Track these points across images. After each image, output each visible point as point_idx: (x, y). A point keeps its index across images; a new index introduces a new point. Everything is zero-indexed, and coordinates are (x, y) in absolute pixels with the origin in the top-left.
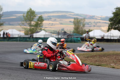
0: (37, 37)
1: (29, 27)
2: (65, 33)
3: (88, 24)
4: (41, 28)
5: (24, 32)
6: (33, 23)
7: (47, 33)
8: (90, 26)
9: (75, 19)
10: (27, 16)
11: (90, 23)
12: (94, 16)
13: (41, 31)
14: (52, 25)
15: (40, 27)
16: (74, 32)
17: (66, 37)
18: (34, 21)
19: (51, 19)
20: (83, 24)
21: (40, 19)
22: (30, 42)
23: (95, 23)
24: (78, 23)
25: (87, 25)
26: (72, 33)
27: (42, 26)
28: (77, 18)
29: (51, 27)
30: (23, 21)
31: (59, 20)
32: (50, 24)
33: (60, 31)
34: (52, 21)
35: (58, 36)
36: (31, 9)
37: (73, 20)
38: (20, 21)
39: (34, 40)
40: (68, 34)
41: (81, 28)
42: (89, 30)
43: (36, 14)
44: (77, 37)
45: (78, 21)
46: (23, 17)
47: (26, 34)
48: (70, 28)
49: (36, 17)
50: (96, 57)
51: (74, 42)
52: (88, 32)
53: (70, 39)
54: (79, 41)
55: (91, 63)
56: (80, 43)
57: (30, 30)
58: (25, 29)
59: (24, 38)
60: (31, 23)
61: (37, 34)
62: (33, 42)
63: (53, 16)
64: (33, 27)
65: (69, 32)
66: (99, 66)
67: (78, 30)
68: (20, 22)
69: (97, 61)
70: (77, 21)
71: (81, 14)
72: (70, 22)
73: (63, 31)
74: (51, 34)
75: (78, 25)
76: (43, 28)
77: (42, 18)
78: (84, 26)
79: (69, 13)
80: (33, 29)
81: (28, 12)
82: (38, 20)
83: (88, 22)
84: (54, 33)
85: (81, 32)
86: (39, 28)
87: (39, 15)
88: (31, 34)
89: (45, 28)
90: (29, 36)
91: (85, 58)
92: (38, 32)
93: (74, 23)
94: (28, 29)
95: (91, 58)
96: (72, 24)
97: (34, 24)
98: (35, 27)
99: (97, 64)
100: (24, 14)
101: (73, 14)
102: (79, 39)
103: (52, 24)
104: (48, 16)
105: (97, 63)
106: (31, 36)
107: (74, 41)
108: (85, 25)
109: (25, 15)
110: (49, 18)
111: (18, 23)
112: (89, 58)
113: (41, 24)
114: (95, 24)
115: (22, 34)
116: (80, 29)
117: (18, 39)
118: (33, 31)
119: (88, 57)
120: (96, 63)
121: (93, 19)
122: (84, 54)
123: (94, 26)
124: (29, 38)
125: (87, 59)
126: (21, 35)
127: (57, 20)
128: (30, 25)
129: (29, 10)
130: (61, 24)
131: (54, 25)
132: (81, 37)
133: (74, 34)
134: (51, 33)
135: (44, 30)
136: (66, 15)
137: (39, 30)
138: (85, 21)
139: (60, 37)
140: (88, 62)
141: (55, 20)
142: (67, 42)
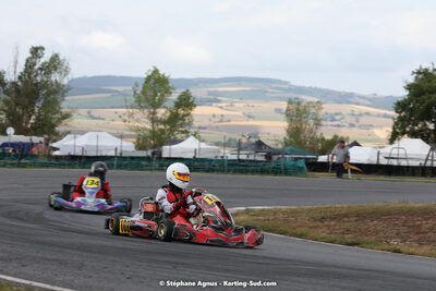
0: (173, 156)
1: (149, 126)
2: (260, 144)
3: (333, 120)
4: (187, 128)
5: (135, 140)
6: (161, 113)
7: (203, 145)
8: (339, 126)
9: (290, 102)
10: (143, 92)
11: (337, 117)
12: (351, 95)
14: (221, 121)
15: (181, 126)
16: (286, 144)
17: (263, 159)
18: (165, 107)
19: (219, 101)
20: (315, 119)
23: (353, 115)
24: (298, 114)
25: (330, 123)
26: (280, 147)
27: (190, 124)
28: (297, 98)
29: (217, 127)
30: (132, 107)
31: (242, 105)
32: (214, 116)
33: (244, 140)
34: (221, 107)
35: (239, 154)
36: (156, 71)
37: (284, 106)
38: (122, 107)
40: (267, 150)
41: (311, 131)
42: (336, 137)
43: (170, 85)
44: (296, 159)
45: (301, 108)
46: (132, 93)
47: (139, 147)
48: (275, 130)
49: (170, 94)
50: (346, 219)
51: (286, 172)
53: (273, 165)
54: (301, 169)
55: (332, 236)
56: (305, 175)
57: (153, 134)
58: (137, 130)
59: (132, 158)
60: (154, 113)
61: (173, 147)
63: (224, 94)
64: (162, 127)
65: (273, 142)
68: (124, 110)
69: (348, 230)
70: (298, 110)
72: (278, 111)
73: (253, 140)
74: (218, 148)
75: (300, 121)
76: (192, 131)
77: (189, 97)
78: (318, 123)
79: (274, 85)
80: (162, 131)
81: (148, 79)
82: (178, 105)
83: (333, 112)
84: (225, 145)
85: (308, 144)
86: (181, 129)
88: (154, 147)
89: (200, 128)
90: (149, 153)
91: (315, 220)
92: (176, 142)
93: (288, 114)
94: (148, 133)
95: (333, 223)
96: (283, 117)
97: (165, 118)
98: (168, 127)
99: (349, 241)
100: (136, 85)
102: (301, 164)
103: (222, 116)
104: (210, 93)
105: (349, 237)
106: (153, 154)
107: (286, 169)
109: (140, 89)
110: (213, 100)
111: (116, 113)
112: (326, 223)
113: (186, 118)
114: (353, 120)
115: (128, 147)
116: (305, 135)
117: (115, 162)
118: (161, 139)
119: (322, 219)
120: (346, 236)
122: (311, 210)
123: (352, 125)
124: (148, 159)
126: (124, 149)
127: (237, 105)
128: (154, 120)
129: (150, 73)
130: (250, 117)
131: (228, 121)
132: (306, 159)
133: (288, 148)
134: (217, 144)
135: (195, 135)
137: (179, 136)
138: (323, 111)
139: (243, 157)
140: (323, 233)
141: (231, 106)
142: (263, 172)
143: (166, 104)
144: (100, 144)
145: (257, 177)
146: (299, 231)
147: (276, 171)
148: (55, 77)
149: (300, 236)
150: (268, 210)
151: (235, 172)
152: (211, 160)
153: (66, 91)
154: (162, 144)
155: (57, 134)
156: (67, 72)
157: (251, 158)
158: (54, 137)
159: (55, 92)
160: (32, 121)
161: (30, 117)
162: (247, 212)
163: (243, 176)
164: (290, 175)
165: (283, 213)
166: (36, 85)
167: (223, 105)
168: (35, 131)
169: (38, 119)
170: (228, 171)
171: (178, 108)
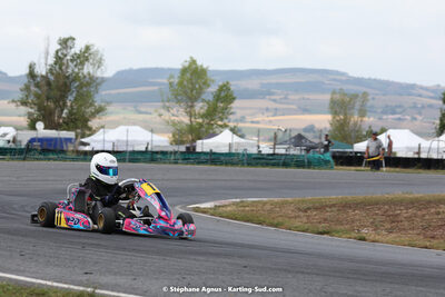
0: (205, 150)
1: (186, 120)
2: (300, 138)
3: (394, 113)
4: (226, 121)
6: (200, 107)
10: (180, 83)
14: (275, 115)
15: (222, 119)
18: (203, 101)
19: (273, 94)
21: (223, 94)
23: (415, 107)
25: (391, 116)
29: (270, 121)
30: (168, 101)
31: (296, 97)
32: (267, 109)
34: (275, 101)
35: (275, 148)
36: (194, 62)
40: (308, 143)
41: (355, 123)
43: (209, 74)
45: (346, 99)
47: (177, 142)
49: (209, 86)
54: (327, 162)
57: (191, 129)
58: (174, 124)
60: (192, 107)
64: (200, 120)
71: (369, 79)
77: (228, 90)
78: (363, 115)
80: (201, 125)
81: (184, 71)
82: (218, 98)
83: (394, 104)
86: (220, 123)
88: (191, 141)
89: (253, 122)
90: (183, 148)
94: (185, 127)
98: (207, 121)
100: (172, 77)
102: (328, 157)
103: (276, 109)
104: (263, 85)
106: (189, 148)
109: (176, 80)
113: (226, 111)
116: (349, 128)
118: (200, 132)
121: (410, 95)
123: (414, 119)
126: (154, 144)
128: (191, 114)
129: (187, 65)
130: (306, 111)
136: (323, 83)
139: (280, 151)
143: (203, 97)
144: (130, 138)
147: (299, 165)
148: (88, 69)
153: (99, 84)
155: (90, 129)
156: (100, 63)
158: (88, 133)
159: (88, 84)
160: (64, 115)
161: (62, 110)
166: (68, 77)
167: (277, 97)
168: (67, 125)
169: (71, 113)
171: (217, 100)
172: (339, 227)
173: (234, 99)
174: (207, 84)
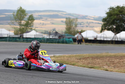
0: (27, 37)
1: (19, 27)
2: (56, 33)
3: (81, 25)
4: (31, 27)
5: (13, 31)
6: (23, 22)
7: (37, 33)
8: (82, 27)
9: (67, 19)
10: (17, 15)
11: (82, 24)
12: (87, 16)
13: (32, 30)
14: (43, 25)
15: (30, 27)
16: (66, 33)
17: (58, 38)
18: (24, 20)
19: (42, 18)
20: (75, 24)
21: (31, 18)
22: (20, 42)
23: (87, 23)
24: (70, 23)
26: (63, 34)
27: (32, 26)
28: (69, 17)
29: (41, 27)
30: (13, 20)
31: (50, 19)
32: (40, 23)
33: (51, 32)
34: (43, 20)
35: (49, 36)
36: (21, 8)
37: (64, 20)
39: (24, 40)
41: (74, 28)
42: (82, 30)
43: (26, 13)
44: (69, 38)
45: (71, 21)
46: (13, 16)
47: (15, 34)
48: (61, 28)
49: (26, 16)
50: (88, 59)
51: (66, 43)
52: (80, 33)
53: (61, 40)
55: (84, 65)
56: (72, 44)
57: (20, 30)
58: (15, 28)
59: (13, 38)
60: (21, 22)
61: (27, 34)
62: (23, 42)
63: (44, 16)
64: (23, 27)
65: (61, 32)
66: (92, 69)
67: (70, 30)
68: (10, 21)
69: (89, 63)
70: (69, 21)
71: (73, 14)
72: (62, 21)
73: (54, 32)
74: (42, 34)
75: (70, 25)
76: (33, 28)
77: (32, 17)
78: (76, 26)
79: (61, 13)
80: (23, 28)
81: (18, 11)
82: (29, 19)
83: (81, 22)
84: (45, 33)
85: (73, 33)
86: (30, 28)
87: (30, 14)
88: (21, 34)
89: (36, 27)
90: (19, 36)
92: (28, 32)
93: (66, 23)
94: (18, 29)
95: (84, 60)
96: (64, 24)
97: (24, 24)
98: (25, 27)
99: (90, 67)
100: (14, 12)
101: (65, 13)
102: (71, 40)
103: (43, 23)
104: (39, 16)
105: (90, 65)
106: (21, 36)
107: (66, 41)
108: (78, 26)
109: (15, 14)
110: (40, 18)
111: (7, 22)
112: (81, 60)
113: (31, 24)
114: (87, 25)
115: (12, 33)
116: (72, 30)
117: (8, 39)
118: (23, 31)
119: (80, 59)
120: (89, 65)
121: (86, 19)
122: (76, 56)
124: (19, 38)
125: (79, 60)
126: (10, 35)
127: (48, 19)
128: (20, 25)
129: (19, 9)
130: (53, 24)
131: (45, 25)
132: (73, 38)
133: (66, 34)
135: (34, 30)
136: (58, 15)
137: (29, 30)
138: (78, 21)
139: (51, 37)
140: (81, 64)
141: (46, 20)
142: (58, 42)
143: (25, 19)
144: (2, 33)
145: (57, 44)
146: (72, 63)
147: (63, 42)
149: (73, 65)
150: (61, 56)
151: (49, 43)
152: (40, 39)
154: (23, 33)
157: (54, 38)
162: (54, 56)
163: (52, 44)
164: (68, 44)
165: (67, 57)
167: (44, 19)
170: (47, 42)
171: (29, 20)
172: (95, 66)
173: (34, 20)
174: (25, 15)
